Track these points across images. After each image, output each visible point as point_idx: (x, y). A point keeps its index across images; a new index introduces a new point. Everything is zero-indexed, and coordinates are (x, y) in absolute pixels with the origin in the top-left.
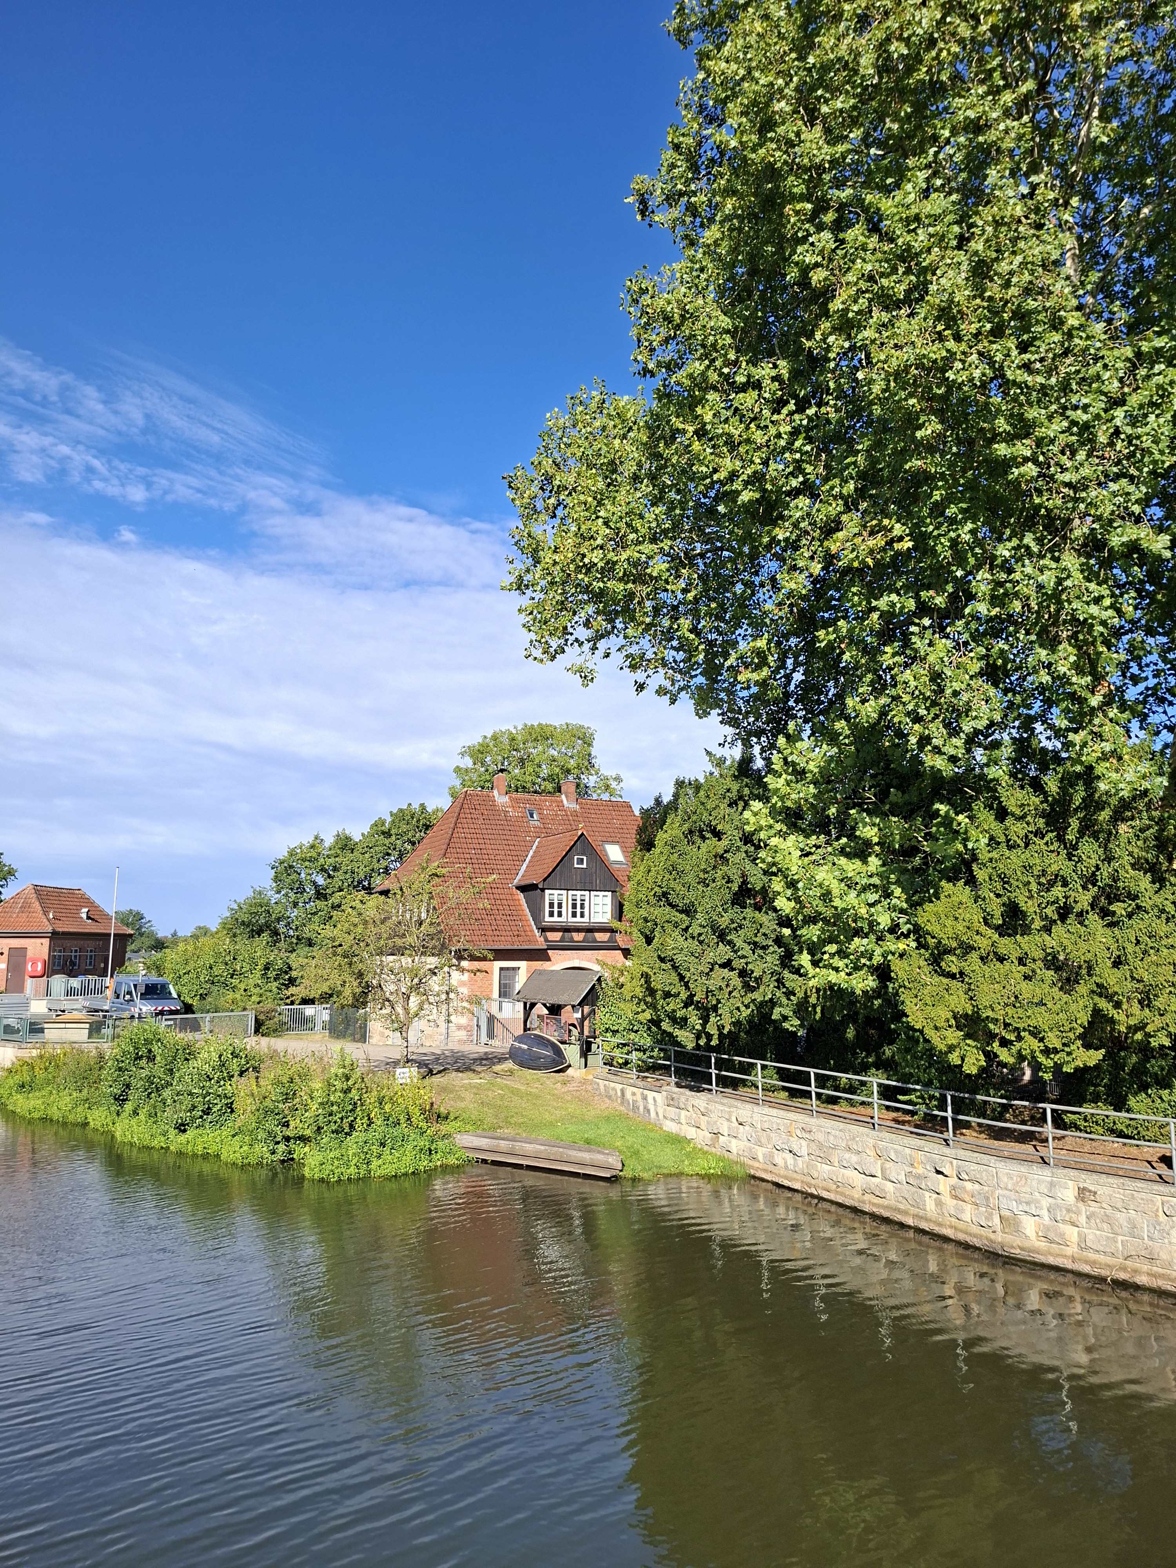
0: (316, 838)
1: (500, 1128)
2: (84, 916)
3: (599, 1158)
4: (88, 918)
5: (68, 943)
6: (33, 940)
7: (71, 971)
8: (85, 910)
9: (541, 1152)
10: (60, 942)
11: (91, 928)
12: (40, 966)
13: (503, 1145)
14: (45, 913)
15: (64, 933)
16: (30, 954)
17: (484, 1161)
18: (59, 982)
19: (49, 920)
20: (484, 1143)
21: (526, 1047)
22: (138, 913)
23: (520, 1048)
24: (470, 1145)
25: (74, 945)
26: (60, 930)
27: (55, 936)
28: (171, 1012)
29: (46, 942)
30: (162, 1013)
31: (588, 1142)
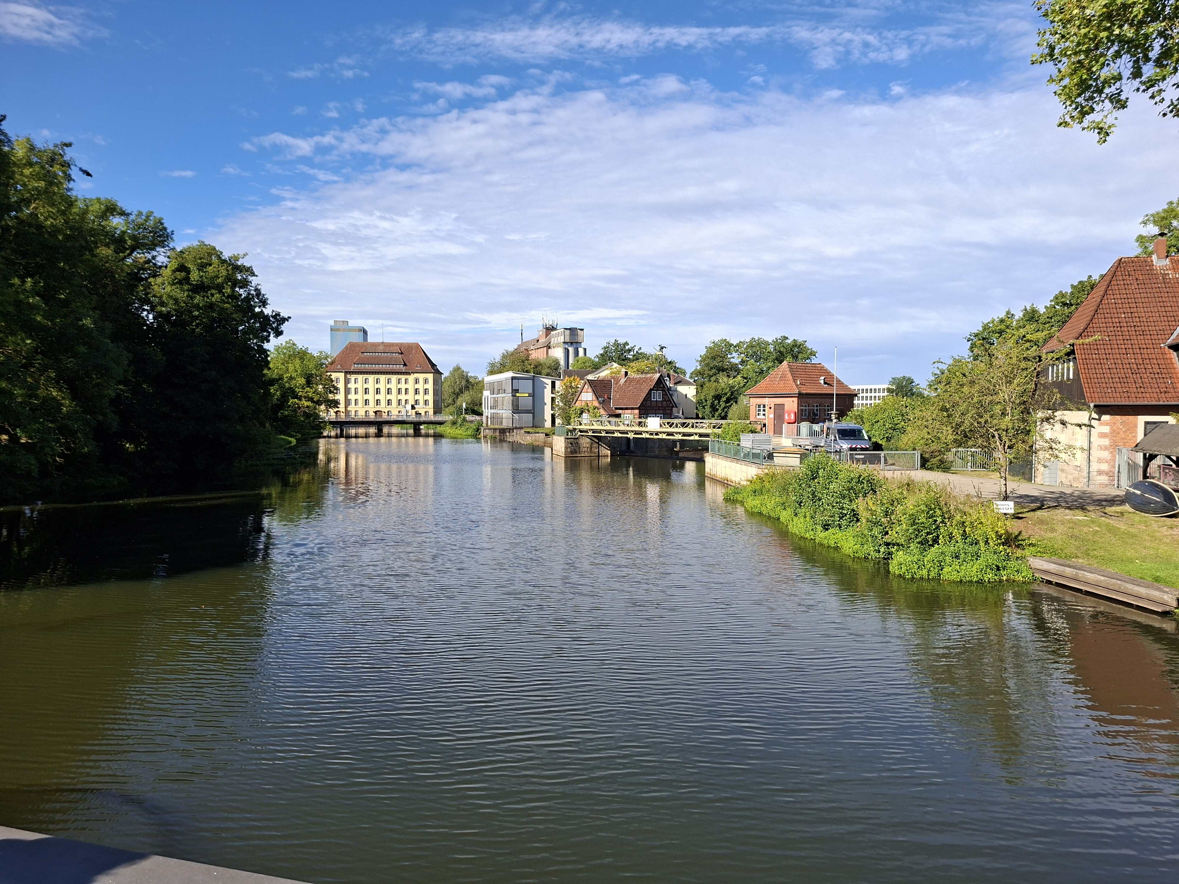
0: (1008, 313)
1: (1077, 557)
2: (822, 382)
3: (1155, 594)
4: (825, 383)
5: (811, 401)
6: (788, 399)
7: (814, 419)
8: (823, 378)
9: (1101, 581)
10: (804, 400)
11: (826, 390)
12: (793, 416)
13: (1068, 571)
14: (795, 381)
15: (806, 394)
16: (786, 408)
17: (1049, 582)
18: (805, 426)
19: (797, 386)
20: (1052, 567)
21: (1139, 492)
22: (909, 379)
23: (1134, 493)
24: (1041, 568)
25: (815, 402)
26: (804, 392)
27: (801, 396)
28: (862, 449)
29: (795, 400)
30: (855, 449)
31: (1157, 579)
